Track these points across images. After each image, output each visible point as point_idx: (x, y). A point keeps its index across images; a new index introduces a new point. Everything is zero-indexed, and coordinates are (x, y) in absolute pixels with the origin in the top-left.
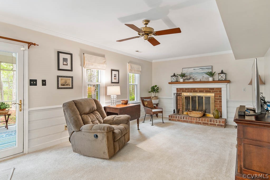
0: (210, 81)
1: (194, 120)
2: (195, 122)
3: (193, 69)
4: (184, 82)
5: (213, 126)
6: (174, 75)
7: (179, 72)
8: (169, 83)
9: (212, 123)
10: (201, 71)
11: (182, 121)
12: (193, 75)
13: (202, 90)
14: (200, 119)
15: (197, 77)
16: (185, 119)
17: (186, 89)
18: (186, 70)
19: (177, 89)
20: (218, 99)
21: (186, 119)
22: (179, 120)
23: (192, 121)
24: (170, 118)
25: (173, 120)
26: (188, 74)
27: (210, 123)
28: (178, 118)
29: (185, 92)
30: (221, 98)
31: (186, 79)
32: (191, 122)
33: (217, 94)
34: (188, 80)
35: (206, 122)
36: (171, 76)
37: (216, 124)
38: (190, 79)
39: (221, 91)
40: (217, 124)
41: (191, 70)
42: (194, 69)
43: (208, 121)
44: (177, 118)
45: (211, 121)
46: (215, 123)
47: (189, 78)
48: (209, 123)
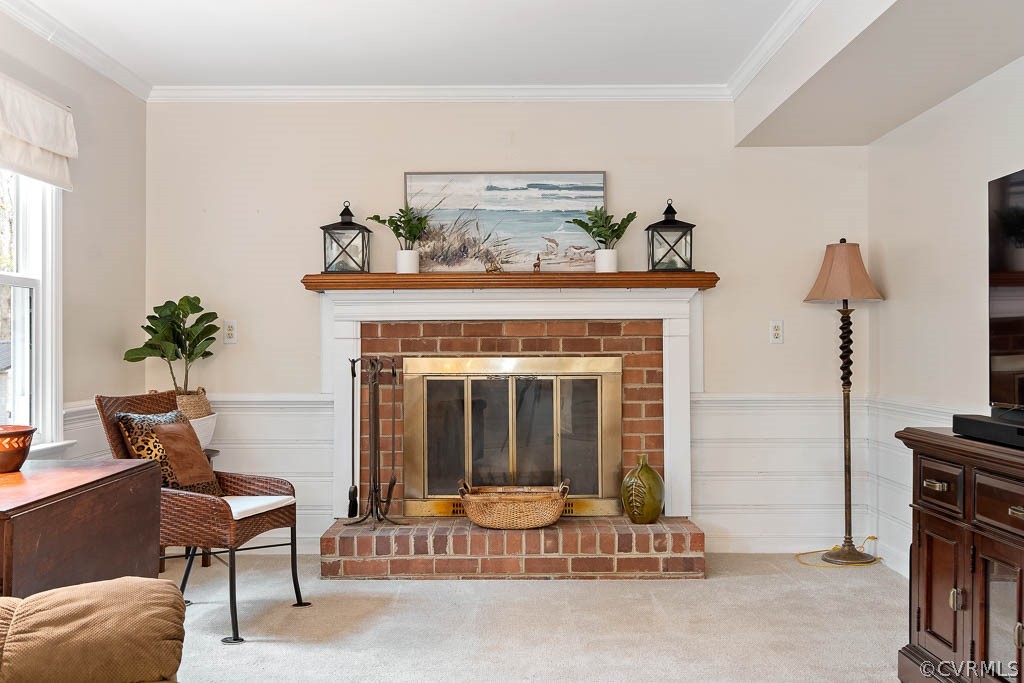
0: (597, 271)
1: (515, 547)
2: (522, 565)
3: (483, 181)
4: (418, 282)
5: (641, 574)
6: (347, 221)
7: (379, 200)
8: (311, 283)
9: (634, 554)
10: (535, 202)
11: (427, 571)
12: (486, 227)
13: (545, 335)
14: (556, 538)
15: (512, 245)
16: (450, 553)
17: (434, 327)
18: (431, 185)
19: (367, 329)
20: (641, 394)
21: (460, 546)
22: (401, 569)
23: (506, 556)
24: (330, 559)
25: (355, 572)
26: (448, 222)
27: (624, 555)
28: (394, 547)
29: (427, 349)
30: (658, 386)
31: (433, 256)
32: (495, 570)
33: (638, 361)
34: (448, 264)
35: (599, 554)
36: (326, 229)
37: (656, 560)
38: (462, 253)
39: (658, 344)
40: (661, 556)
41: (468, 193)
42: (490, 188)
43: (607, 546)
44: (388, 552)
45: (625, 546)
46: (653, 554)
47: (457, 245)
48: (617, 555)
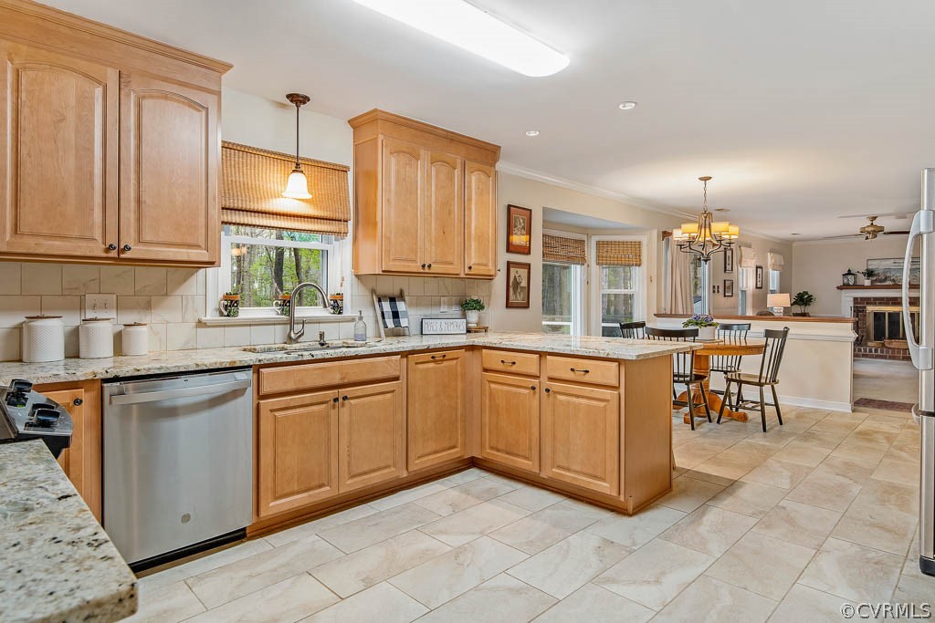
3: (893, 261)
4: (872, 287)
6: (849, 273)
7: (860, 267)
8: (838, 288)
11: (872, 357)
12: (892, 273)
16: (879, 353)
17: (876, 299)
18: (874, 262)
19: (855, 299)
21: (882, 352)
23: (896, 354)
26: (881, 272)
29: (874, 304)
31: (876, 280)
34: (880, 283)
36: (843, 275)
38: (885, 280)
41: (887, 264)
42: (895, 263)
47: (883, 278)
